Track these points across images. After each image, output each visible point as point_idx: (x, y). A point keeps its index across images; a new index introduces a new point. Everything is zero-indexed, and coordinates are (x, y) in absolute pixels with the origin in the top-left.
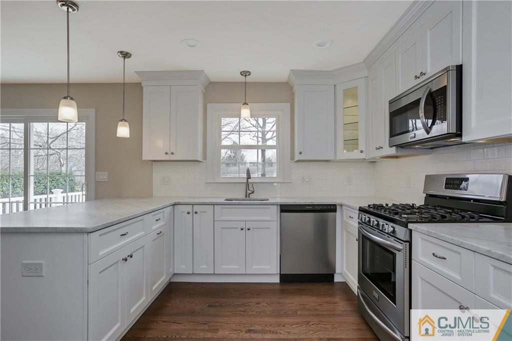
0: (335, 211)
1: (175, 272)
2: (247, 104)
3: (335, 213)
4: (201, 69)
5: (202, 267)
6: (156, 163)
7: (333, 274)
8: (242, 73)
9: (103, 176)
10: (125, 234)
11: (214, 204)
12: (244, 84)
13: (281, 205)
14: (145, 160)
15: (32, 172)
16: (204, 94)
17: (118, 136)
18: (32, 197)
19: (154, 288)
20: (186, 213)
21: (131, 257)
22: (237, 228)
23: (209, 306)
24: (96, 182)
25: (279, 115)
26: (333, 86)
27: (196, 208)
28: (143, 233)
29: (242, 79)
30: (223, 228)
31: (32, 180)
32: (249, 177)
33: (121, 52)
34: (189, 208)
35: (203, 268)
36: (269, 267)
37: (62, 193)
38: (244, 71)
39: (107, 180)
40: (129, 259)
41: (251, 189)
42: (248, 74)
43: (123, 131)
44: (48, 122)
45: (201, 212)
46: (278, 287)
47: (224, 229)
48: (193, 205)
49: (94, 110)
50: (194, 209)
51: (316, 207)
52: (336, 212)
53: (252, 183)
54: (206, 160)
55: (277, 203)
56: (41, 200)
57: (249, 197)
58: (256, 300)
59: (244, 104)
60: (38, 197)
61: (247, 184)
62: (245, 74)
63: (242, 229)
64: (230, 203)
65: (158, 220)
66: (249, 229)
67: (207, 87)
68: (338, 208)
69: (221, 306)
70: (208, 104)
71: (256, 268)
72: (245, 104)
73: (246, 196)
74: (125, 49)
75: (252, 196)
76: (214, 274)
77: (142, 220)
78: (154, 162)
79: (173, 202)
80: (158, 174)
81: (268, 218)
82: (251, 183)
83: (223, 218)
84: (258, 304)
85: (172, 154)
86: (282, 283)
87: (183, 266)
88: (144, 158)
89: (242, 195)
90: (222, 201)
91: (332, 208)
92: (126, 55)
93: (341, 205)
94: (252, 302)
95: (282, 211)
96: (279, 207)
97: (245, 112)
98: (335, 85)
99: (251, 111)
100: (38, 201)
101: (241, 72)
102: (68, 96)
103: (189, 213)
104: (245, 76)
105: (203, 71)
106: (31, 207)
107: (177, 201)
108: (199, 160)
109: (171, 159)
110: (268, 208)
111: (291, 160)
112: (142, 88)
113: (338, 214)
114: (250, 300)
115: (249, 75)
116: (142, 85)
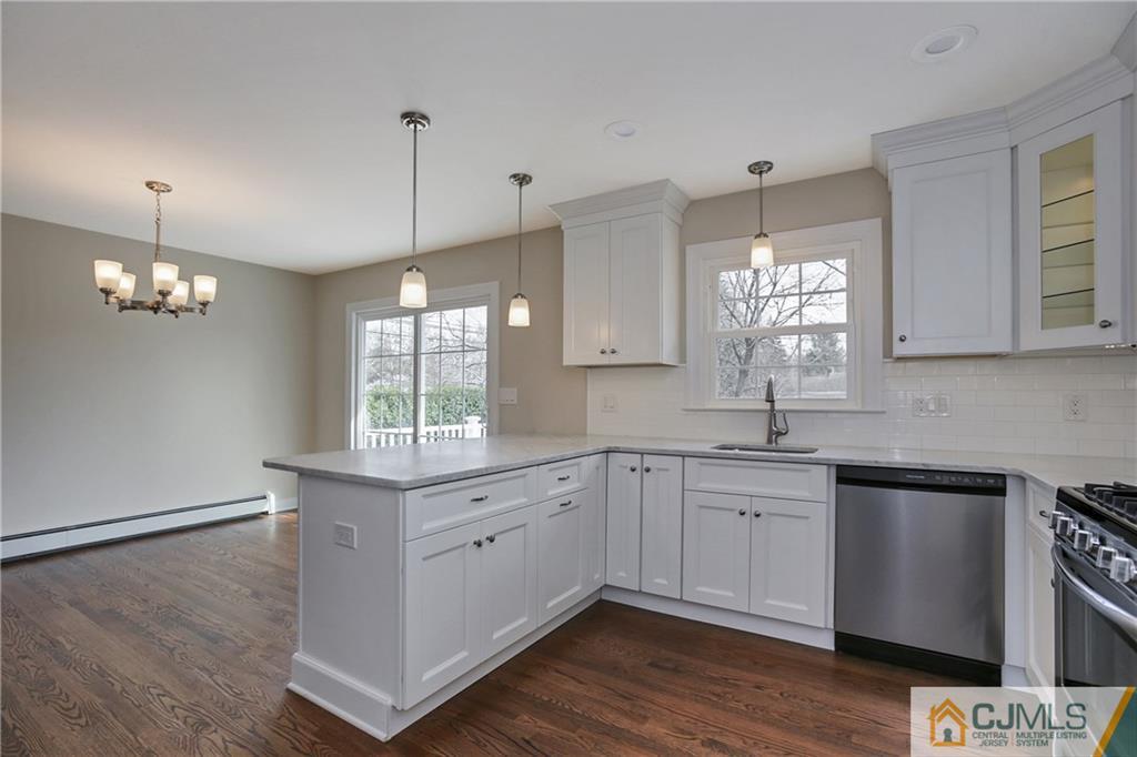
0: (1002, 492)
1: (609, 583)
2: (766, 235)
3: (1001, 498)
4: (665, 178)
5: (657, 581)
6: (594, 370)
7: (1000, 666)
8: (752, 169)
9: (510, 395)
10: (482, 499)
11: (683, 455)
12: (758, 193)
13: (838, 466)
14: (567, 366)
15: (423, 389)
16: (681, 227)
17: (510, 324)
18: (423, 430)
19: (550, 604)
20: (629, 469)
21: (492, 540)
22: (732, 510)
23: (651, 664)
24: (501, 405)
25: (853, 250)
26: (1009, 150)
27: (649, 461)
28: (525, 500)
29: (753, 181)
30: (701, 507)
31: (423, 400)
32: (770, 399)
33: (514, 176)
34: (635, 460)
35: (660, 583)
36: (805, 608)
37: (479, 422)
38: (757, 164)
39: (515, 402)
40: (486, 544)
41: (781, 425)
42: (766, 168)
43: (519, 315)
44: (441, 310)
45: (659, 469)
46: (830, 662)
47: (703, 510)
48: (642, 454)
49: (497, 283)
50: (645, 460)
51: (938, 478)
52: (1005, 495)
53: (784, 412)
54: (685, 362)
55: (829, 460)
56: (450, 431)
57: (777, 443)
58: (760, 678)
59: (758, 236)
60: (433, 429)
61: (772, 413)
62: (758, 168)
63: (743, 514)
64: (726, 454)
65: (564, 479)
66: (758, 516)
67: (686, 210)
68: (1011, 486)
69: (676, 670)
70: (688, 247)
71: (774, 605)
72: (762, 235)
73: (770, 441)
74: (521, 170)
75: (784, 442)
76: (681, 599)
77: (524, 476)
78: (589, 370)
79: (603, 447)
80: (597, 391)
81: (805, 494)
82: (780, 411)
83: (703, 486)
84: (758, 687)
85: (613, 352)
86: (840, 652)
87: (622, 574)
88: (566, 362)
89: (759, 438)
90: (707, 448)
91: (990, 486)
92: (522, 179)
93: (1022, 479)
94: (746, 681)
95: (840, 480)
96: (833, 471)
97: (762, 255)
98: (1013, 149)
99: (774, 251)
100: (432, 434)
101: (750, 167)
102: (414, 266)
103: (633, 470)
104: (761, 173)
105: (667, 180)
106: (422, 441)
107: (613, 445)
108: (664, 363)
109: (612, 362)
110: (807, 471)
111: (885, 357)
112: (562, 232)
113: (1011, 502)
114: (745, 674)
115: (770, 169)
116: (563, 227)
